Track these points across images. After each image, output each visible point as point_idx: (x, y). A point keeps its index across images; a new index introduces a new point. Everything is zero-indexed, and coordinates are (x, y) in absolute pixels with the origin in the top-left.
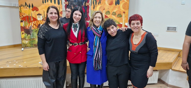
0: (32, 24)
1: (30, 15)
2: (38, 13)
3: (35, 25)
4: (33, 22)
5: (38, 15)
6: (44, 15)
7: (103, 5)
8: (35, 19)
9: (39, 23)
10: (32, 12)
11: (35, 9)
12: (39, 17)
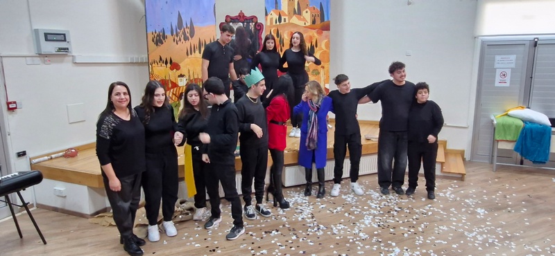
0: (170, 94)
1: (167, 78)
2: (179, 73)
4: (172, 90)
5: (179, 76)
6: (189, 76)
8: (175, 85)
9: (180, 92)
10: (171, 72)
11: (175, 66)
12: (181, 81)
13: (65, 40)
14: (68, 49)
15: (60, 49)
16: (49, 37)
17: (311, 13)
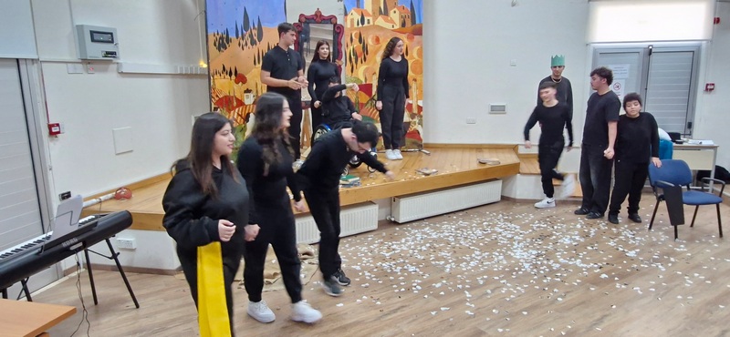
0: (234, 115)
1: (232, 95)
2: (245, 87)
3: (241, 116)
4: (237, 110)
5: (245, 92)
6: (257, 91)
7: (371, 65)
8: (241, 103)
9: (247, 112)
10: (235, 86)
11: (241, 79)
12: (248, 97)
13: (112, 42)
14: (115, 53)
15: (108, 54)
16: (97, 37)
17: (400, 13)
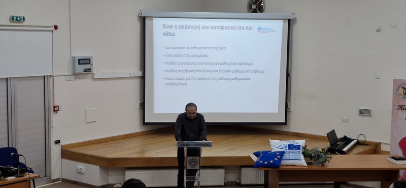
13: (90, 63)
14: (91, 69)
15: (86, 69)
16: (81, 62)
